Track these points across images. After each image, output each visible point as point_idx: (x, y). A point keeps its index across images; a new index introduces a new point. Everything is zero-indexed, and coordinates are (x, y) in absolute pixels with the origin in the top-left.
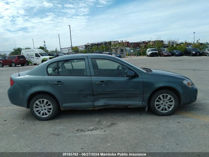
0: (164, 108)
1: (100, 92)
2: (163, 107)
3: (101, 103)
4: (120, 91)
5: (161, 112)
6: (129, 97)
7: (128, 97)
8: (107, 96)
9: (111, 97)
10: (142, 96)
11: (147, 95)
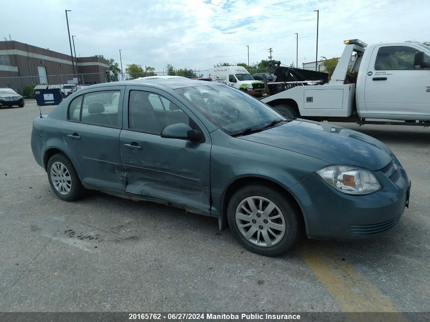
0: (259, 233)
1: (132, 164)
2: (257, 232)
3: (137, 188)
4: (165, 170)
5: (250, 243)
6: (185, 186)
7: (182, 187)
8: (147, 177)
9: (155, 181)
10: (207, 190)
11: (219, 192)
